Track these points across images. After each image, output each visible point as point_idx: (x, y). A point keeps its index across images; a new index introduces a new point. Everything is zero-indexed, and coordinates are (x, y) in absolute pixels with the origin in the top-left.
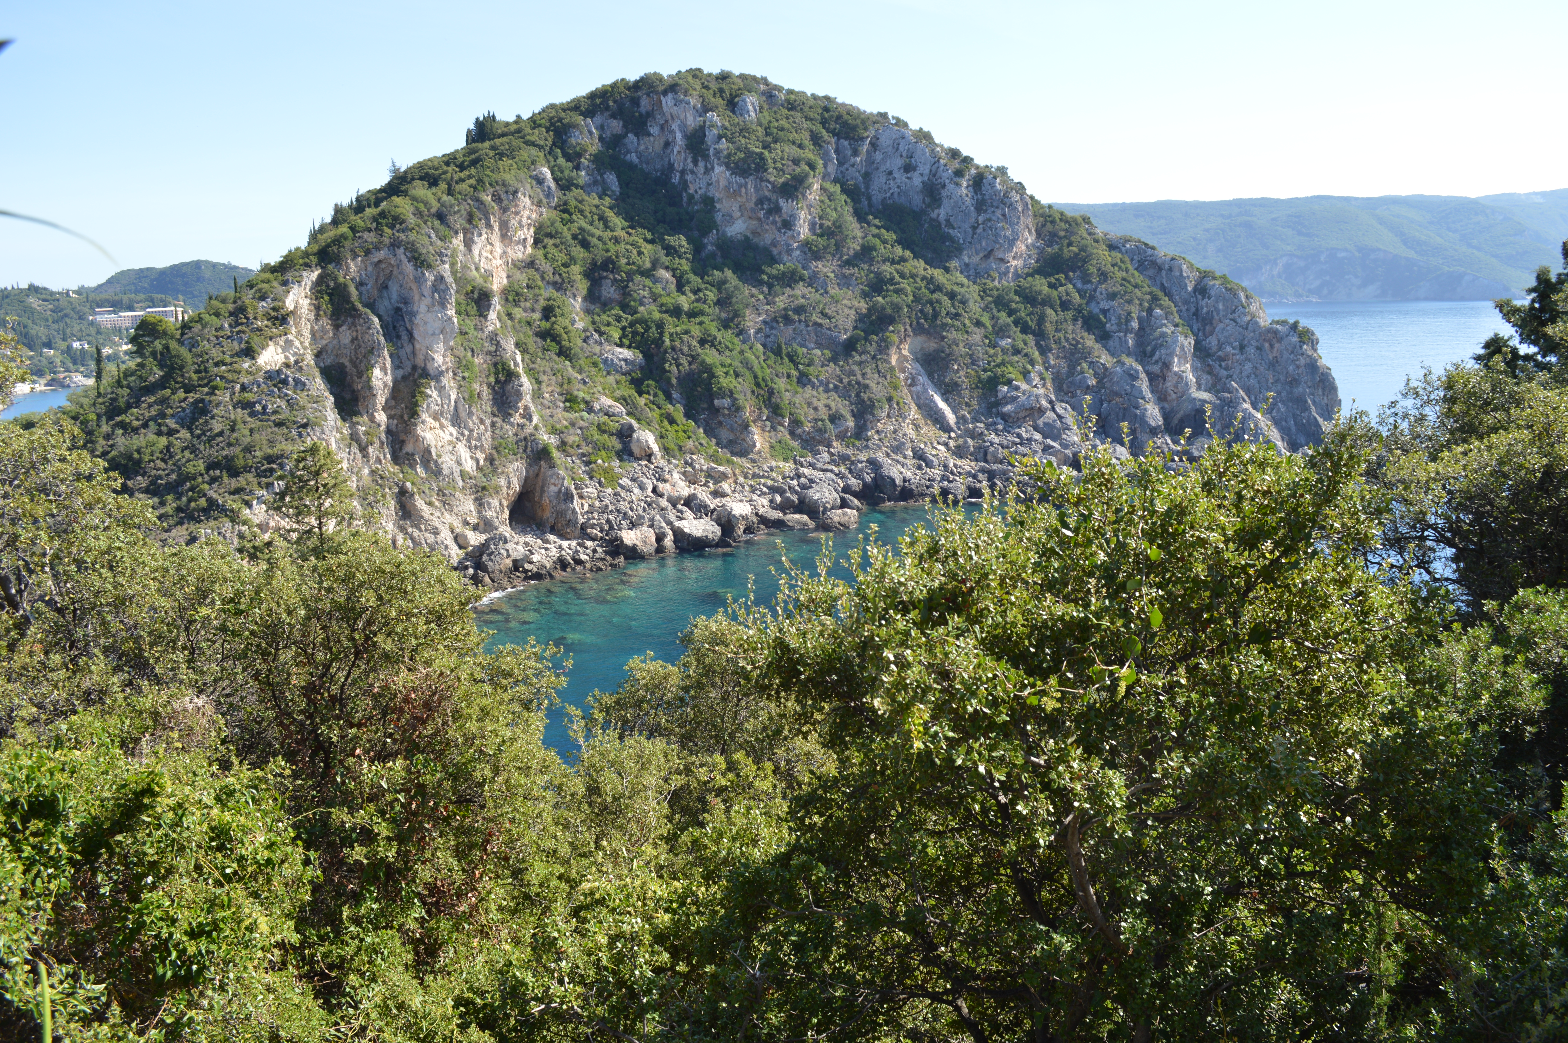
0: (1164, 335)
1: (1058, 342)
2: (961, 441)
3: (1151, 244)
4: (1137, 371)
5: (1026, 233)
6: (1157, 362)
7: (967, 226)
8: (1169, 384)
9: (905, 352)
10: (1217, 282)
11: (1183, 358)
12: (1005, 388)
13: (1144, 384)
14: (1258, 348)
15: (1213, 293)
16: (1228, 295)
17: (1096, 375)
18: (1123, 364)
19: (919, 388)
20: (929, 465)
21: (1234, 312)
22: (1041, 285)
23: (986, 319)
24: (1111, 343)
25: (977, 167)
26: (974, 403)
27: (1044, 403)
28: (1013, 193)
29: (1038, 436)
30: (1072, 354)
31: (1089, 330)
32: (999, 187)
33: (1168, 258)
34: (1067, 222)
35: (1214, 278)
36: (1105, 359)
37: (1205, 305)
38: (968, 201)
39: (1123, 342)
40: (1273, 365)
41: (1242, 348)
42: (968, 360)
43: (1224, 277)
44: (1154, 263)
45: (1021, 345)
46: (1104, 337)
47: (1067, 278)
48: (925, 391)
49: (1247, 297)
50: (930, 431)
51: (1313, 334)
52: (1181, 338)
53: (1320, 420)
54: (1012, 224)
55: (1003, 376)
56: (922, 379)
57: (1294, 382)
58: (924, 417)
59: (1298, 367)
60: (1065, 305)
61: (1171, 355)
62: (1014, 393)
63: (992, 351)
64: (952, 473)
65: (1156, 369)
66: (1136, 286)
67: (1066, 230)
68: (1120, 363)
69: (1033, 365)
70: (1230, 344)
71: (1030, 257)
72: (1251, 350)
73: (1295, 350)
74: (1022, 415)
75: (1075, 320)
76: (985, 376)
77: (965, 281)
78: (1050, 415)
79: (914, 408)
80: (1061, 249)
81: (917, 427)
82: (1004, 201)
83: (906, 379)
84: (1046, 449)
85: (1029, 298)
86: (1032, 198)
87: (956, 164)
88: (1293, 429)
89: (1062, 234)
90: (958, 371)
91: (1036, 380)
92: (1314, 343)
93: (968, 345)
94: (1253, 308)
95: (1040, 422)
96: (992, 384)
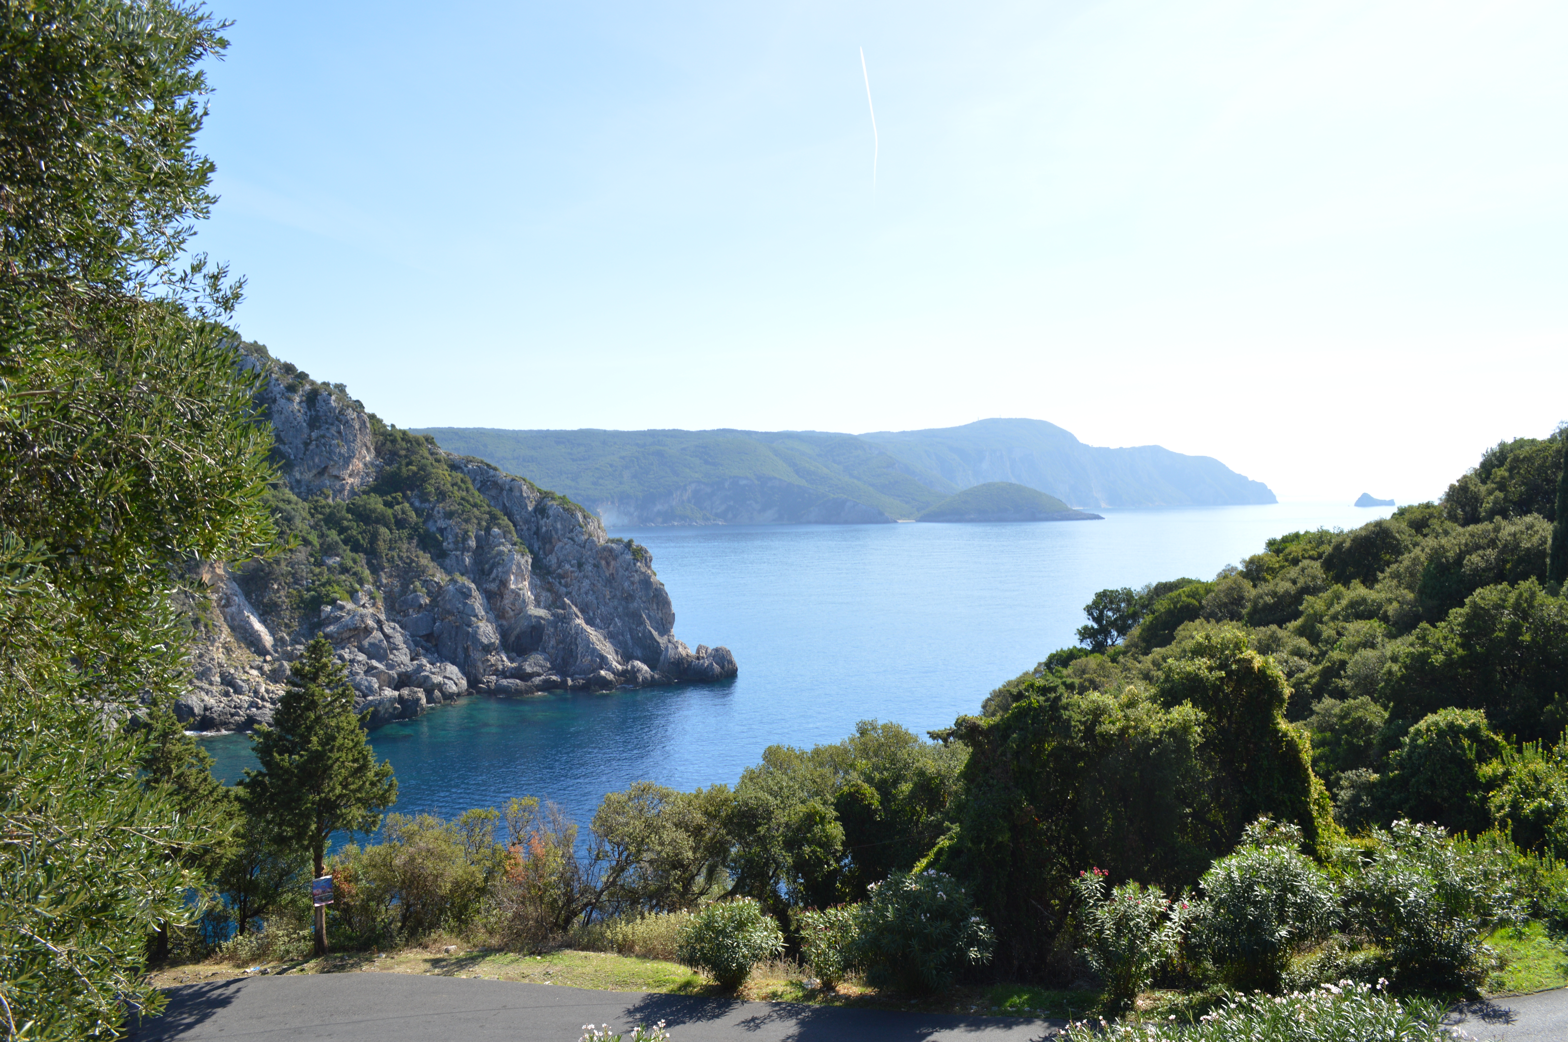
0: (501, 553)
1: (391, 560)
2: (276, 665)
3: (493, 464)
4: (470, 589)
5: (364, 451)
6: (494, 580)
7: (298, 442)
8: (507, 602)
9: (220, 571)
10: (555, 503)
11: (520, 576)
12: (329, 608)
13: (478, 603)
14: (595, 566)
15: (551, 513)
16: (566, 515)
17: (429, 594)
18: (456, 582)
19: (234, 609)
20: (238, 691)
21: (572, 531)
22: (376, 503)
23: (313, 538)
24: (448, 561)
25: (313, 383)
26: (295, 624)
27: (371, 623)
28: (350, 411)
29: (362, 657)
30: (406, 573)
31: (425, 549)
32: (333, 404)
33: (509, 479)
34: (410, 441)
35: (553, 499)
36: (440, 577)
37: (545, 524)
38: (300, 417)
39: (460, 561)
40: (610, 581)
41: (580, 565)
42: (290, 579)
43: (563, 499)
44: (495, 483)
45: (350, 563)
46: (440, 556)
47: (405, 496)
48: (241, 612)
49: (584, 517)
50: (242, 654)
51: (646, 552)
52: (517, 557)
53: (655, 634)
54: (347, 442)
55: (327, 595)
56: (238, 600)
57: (629, 597)
58: (238, 640)
59: (633, 583)
60: (400, 523)
61: (508, 572)
62: (339, 613)
63: (317, 570)
64: (263, 699)
65: (493, 587)
66: (475, 505)
67: (408, 449)
68: (453, 581)
69: (362, 585)
70: (569, 562)
71: (368, 475)
72: (588, 568)
73: (629, 568)
74: (346, 635)
75: (410, 538)
76: (307, 595)
77: (294, 498)
78: (377, 635)
79: (226, 630)
80: (399, 468)
81: (228, 650)
82: (339, 418)
83: (221, 599)
84: (370, 670)
85: (363, 515)
86: (372, 417)
87: (289, 380)
88: (630, 642)
89: (403, 453)
90: (278, 590)
91: (364, 599)
92: (647, 561)
93: (291, 564)
94: (591, 527)
95: (366, 643)
96: (315, 604)
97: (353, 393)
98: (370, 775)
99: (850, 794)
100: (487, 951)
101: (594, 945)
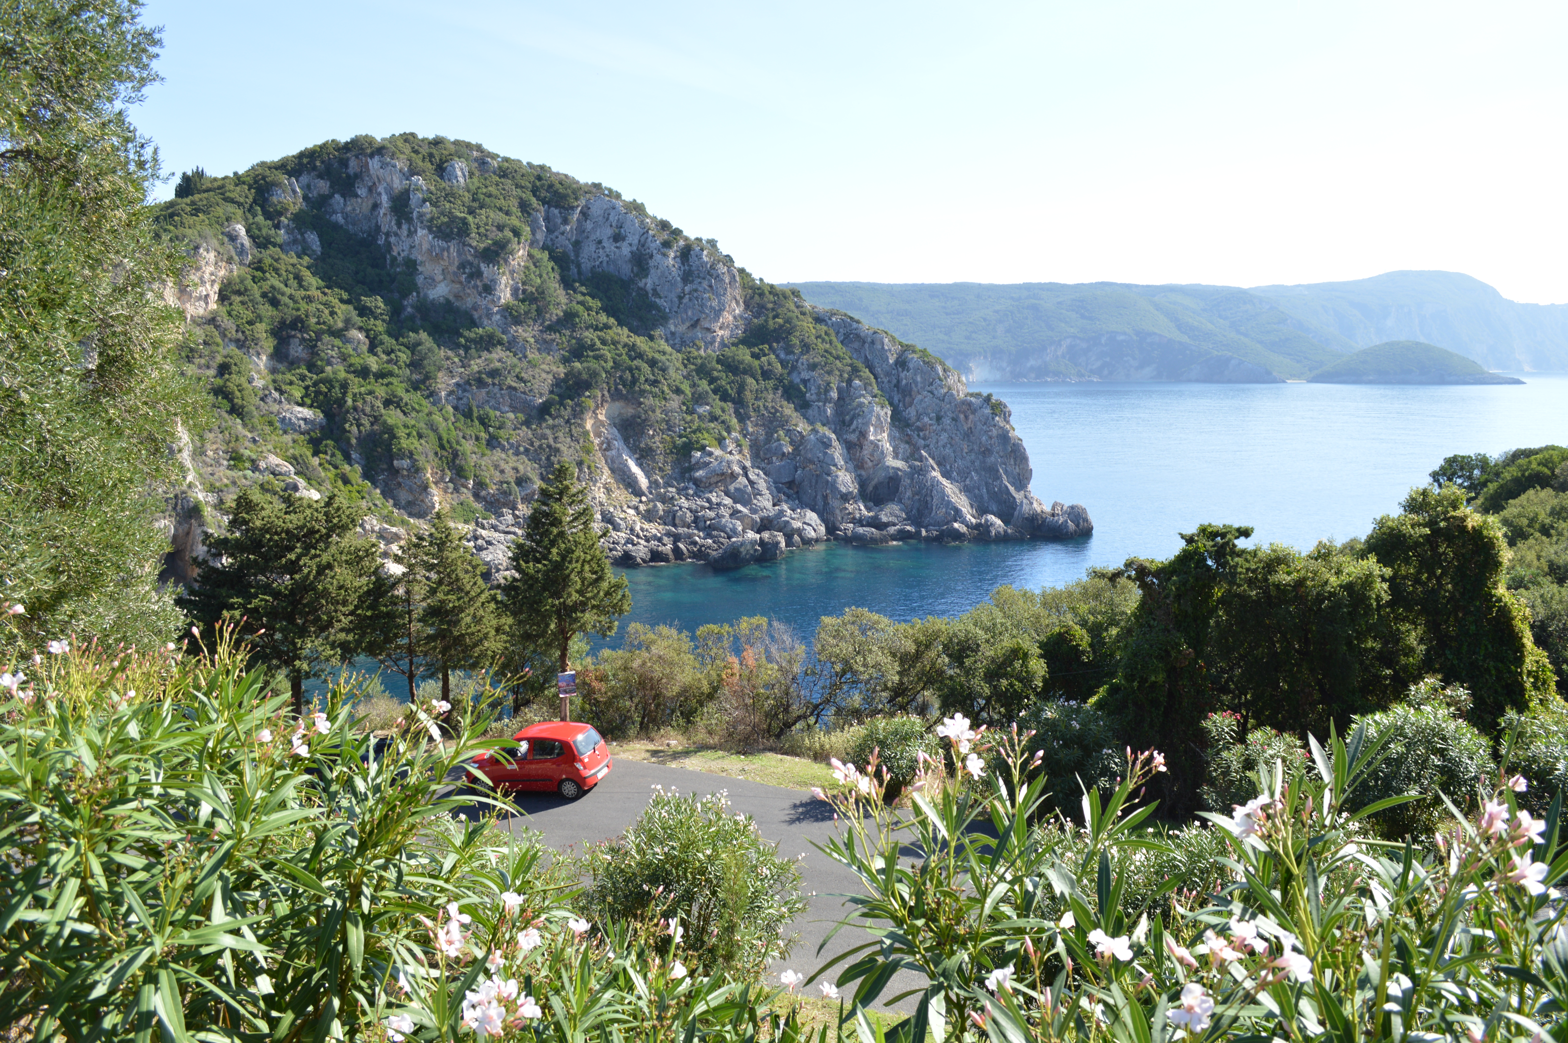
0: (861, 405)
1: (757, 410)
2: (651, 505)
3: (856, 317)
4: (830, 439)
5: (734, 304)
6: (854, 431)
7: (673, 296)
8: (866, 452)
9: (602, 417)
10: (915, 356)
11: (879, 427)
12: (699, 454)
13: (837, 453)
14: (953, 419)
15: (911, 365)
16: (926, 368)
17: (792, 442)
18: (817, 432)
19: (614, 452)
20: (616, 528)
21: (931, 384)
22: (744, 355)
23: (686, 387)
24: (810, 412)
25: (686, 239)
26: (668, 468)
27: (737, 469)
28: (721, 265)
29: (728, 501)
30: (771, 422)
31: (789, 399)
32: (705, 259)
33: (871, 331)
34: (777, 295)
36: (802, 427)
37: (905, 377)
38: (675, 271)
39: (822, 411)
40: (968, 435)
41: (939, 419)
42: (664, 426)
43: (924, 352)
44: (858, 336)
45: (718, 412)
46: (803, 406)
47: (771, 348)
48: (620, 455)
49: (945, 370)
50: (621, 494)
51: (1005, 406)
52: (877, 409)
53: (1012, 489)
54: (718, 295)
55: (698, 442)
56: (618, 444)
57: (987, 452)
58: (617, 481)
59: (991, 438)
60: (766, 374)
61: (867, 424)
62: (707, 459)
63: (689, 418)
64: (638, 536)
65: (853, 437)
66: (838, 358)
67: (775, 303)
68: (815, 431)
69: (729, 433)
70: (928, 415)
71: (737, 327)
72: (947, 421)
73: (988, 422)
74: (713, 480)
75: (776, 388)
76: (679, 442)
77: (669, 349)
78: (742, 480)
79: (606, 472)
80: (766, 321)
81: (608, 491)
82: (711, 272)
83: (602, 443)
84: (735, 513)
85: (732, 367)
86: (742, 271)
87: (665, 236)
88: (986, 497)
89: (770, 306)
90: (653, 436)
91: (731, 447)
92: (1006, 416)
93: (665, 412)
94: (951, 381)
95: (732, 488)
96: (686, 450)
97: (724, 249)
99: (1060, 634)
100: (703, 747)
101: (793, 751)
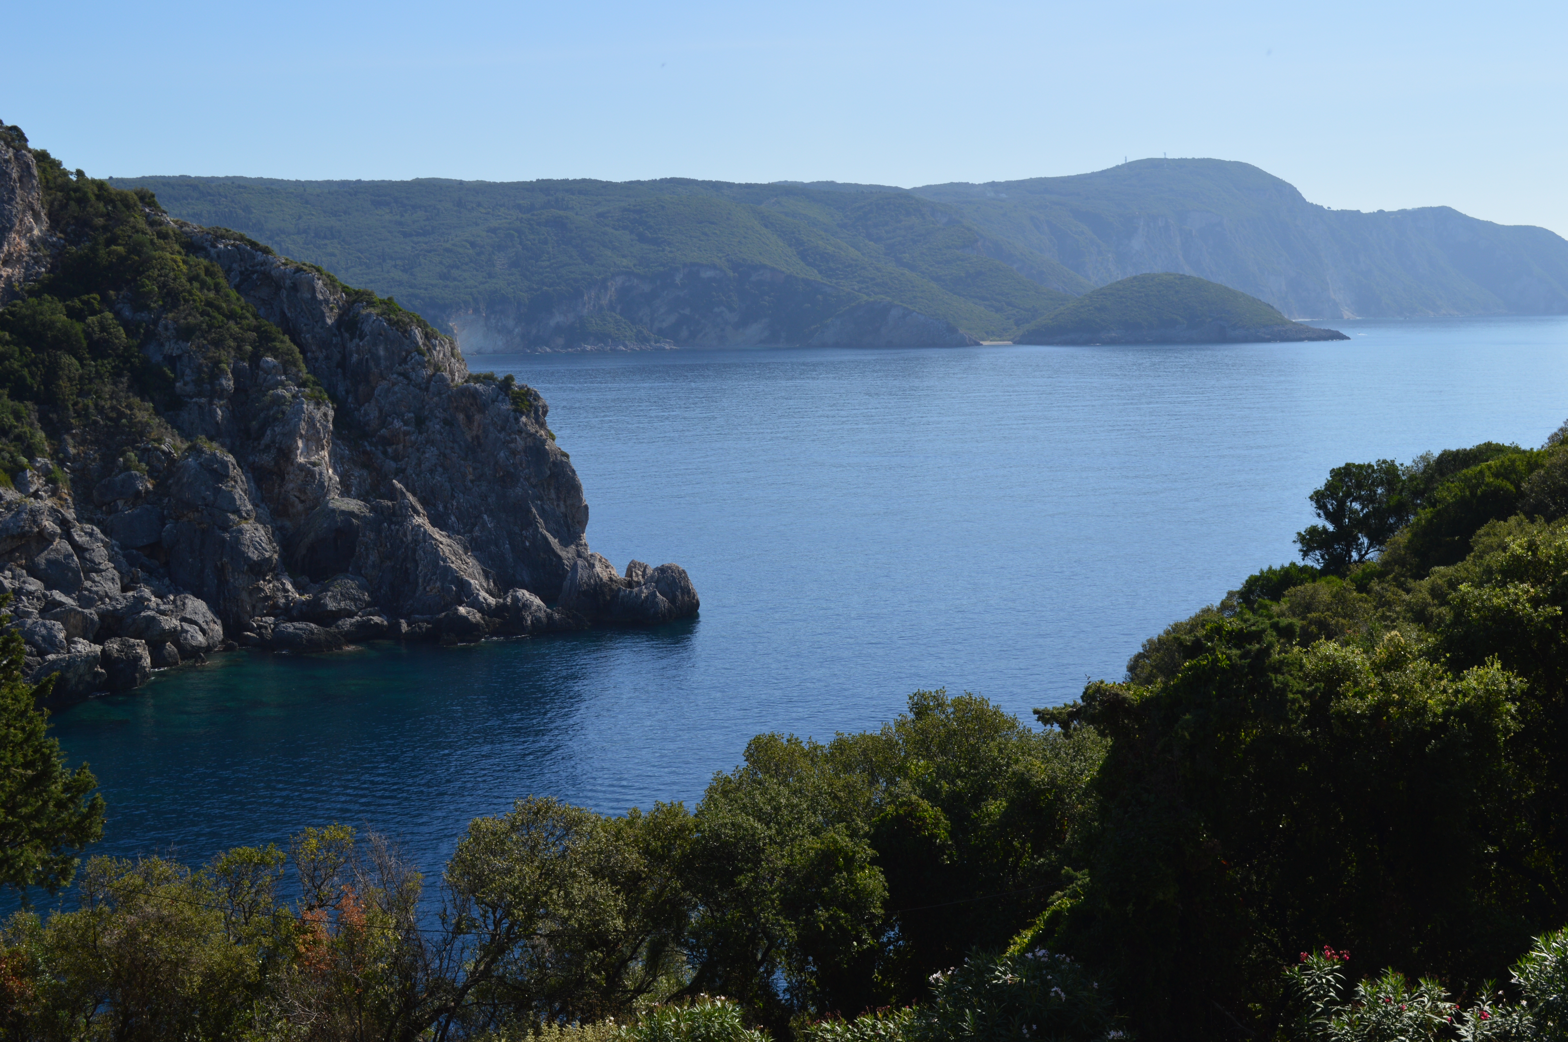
0: (279, 400)
1: (83, 414)
3: (262, 242)
4: (225, 465)
5: (29, 219)
6: (268, 448)
8: (291, 486)
10: (374, 311)
11: (314, 440)
13: (239, 488)
14: (446, 422)
15: (367, 328)
16: (393, 333)
17: (152, 473)
18: (200, 452)
21: (404, 361)
22: (54, 312)
24: (184, 415)
27: (48, 524)
29: (34, 585)
30: (111, 435)
31: (143, 394)
33: (291, 268)
35: (371, 304)
36: (171, 443)
37: (356, 348)
39: (206, 414)
40: (473, 449)
41: (420, 422)
43: (388, 303)
44: (267, 277)
46: (170, 405)
47: (104, 299)
49: (427, 336)
51: (537, 397)
52: (308, 407)
53: (554, 542)
57: (508, 478)
59: (514, 453)
60: (98, 348)
61: (292, 434)
65: (266, 460)
66: (231, 316)
67: (108, 216)
68: (195, 450)
70: (400, 416)
71: (37, 261)
72: (435, 426)
73: (507, 425)
74: (5, 547)
75: (117, 374)
78: (61, 545)
80: (93, 249)
84: (50, 608)
85: (30, 334)
86: (42, 156)
88: (509, 557)
89: (100, 221)
91: (37, 484)
92: (539, 413)
94: (438, 354)
95: (41, 560)
98: (56, 788)
99: (898, 818)
